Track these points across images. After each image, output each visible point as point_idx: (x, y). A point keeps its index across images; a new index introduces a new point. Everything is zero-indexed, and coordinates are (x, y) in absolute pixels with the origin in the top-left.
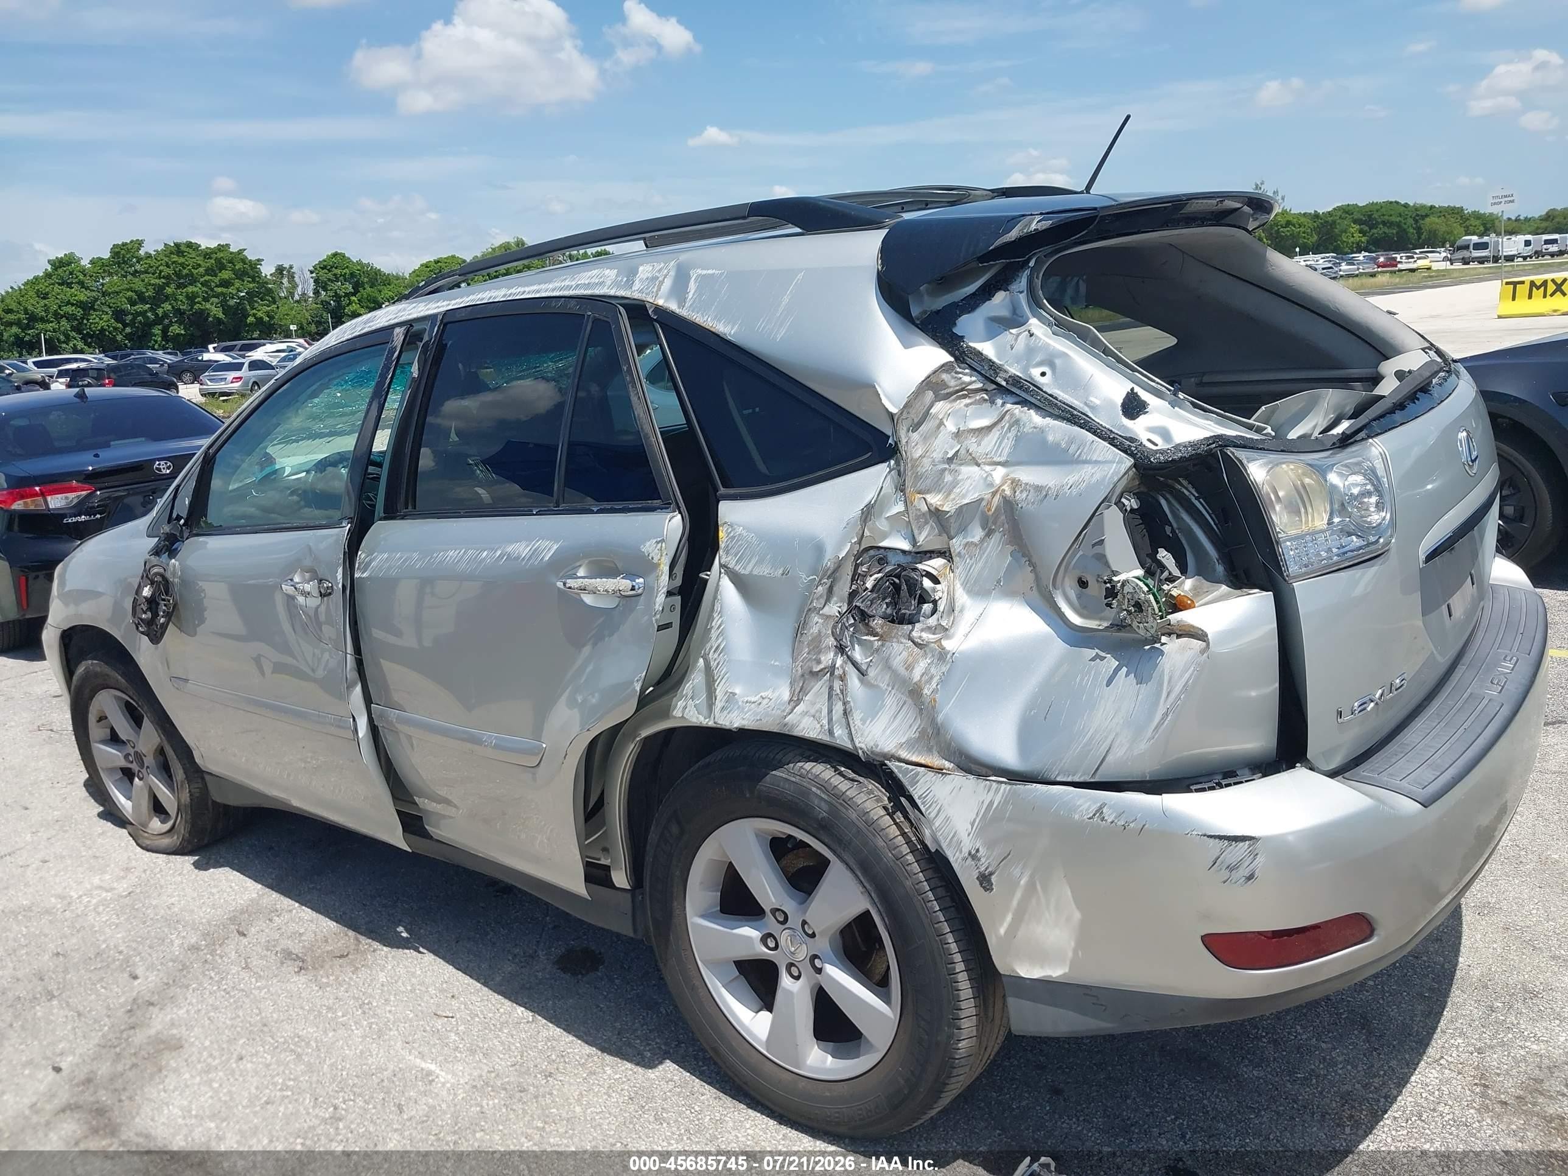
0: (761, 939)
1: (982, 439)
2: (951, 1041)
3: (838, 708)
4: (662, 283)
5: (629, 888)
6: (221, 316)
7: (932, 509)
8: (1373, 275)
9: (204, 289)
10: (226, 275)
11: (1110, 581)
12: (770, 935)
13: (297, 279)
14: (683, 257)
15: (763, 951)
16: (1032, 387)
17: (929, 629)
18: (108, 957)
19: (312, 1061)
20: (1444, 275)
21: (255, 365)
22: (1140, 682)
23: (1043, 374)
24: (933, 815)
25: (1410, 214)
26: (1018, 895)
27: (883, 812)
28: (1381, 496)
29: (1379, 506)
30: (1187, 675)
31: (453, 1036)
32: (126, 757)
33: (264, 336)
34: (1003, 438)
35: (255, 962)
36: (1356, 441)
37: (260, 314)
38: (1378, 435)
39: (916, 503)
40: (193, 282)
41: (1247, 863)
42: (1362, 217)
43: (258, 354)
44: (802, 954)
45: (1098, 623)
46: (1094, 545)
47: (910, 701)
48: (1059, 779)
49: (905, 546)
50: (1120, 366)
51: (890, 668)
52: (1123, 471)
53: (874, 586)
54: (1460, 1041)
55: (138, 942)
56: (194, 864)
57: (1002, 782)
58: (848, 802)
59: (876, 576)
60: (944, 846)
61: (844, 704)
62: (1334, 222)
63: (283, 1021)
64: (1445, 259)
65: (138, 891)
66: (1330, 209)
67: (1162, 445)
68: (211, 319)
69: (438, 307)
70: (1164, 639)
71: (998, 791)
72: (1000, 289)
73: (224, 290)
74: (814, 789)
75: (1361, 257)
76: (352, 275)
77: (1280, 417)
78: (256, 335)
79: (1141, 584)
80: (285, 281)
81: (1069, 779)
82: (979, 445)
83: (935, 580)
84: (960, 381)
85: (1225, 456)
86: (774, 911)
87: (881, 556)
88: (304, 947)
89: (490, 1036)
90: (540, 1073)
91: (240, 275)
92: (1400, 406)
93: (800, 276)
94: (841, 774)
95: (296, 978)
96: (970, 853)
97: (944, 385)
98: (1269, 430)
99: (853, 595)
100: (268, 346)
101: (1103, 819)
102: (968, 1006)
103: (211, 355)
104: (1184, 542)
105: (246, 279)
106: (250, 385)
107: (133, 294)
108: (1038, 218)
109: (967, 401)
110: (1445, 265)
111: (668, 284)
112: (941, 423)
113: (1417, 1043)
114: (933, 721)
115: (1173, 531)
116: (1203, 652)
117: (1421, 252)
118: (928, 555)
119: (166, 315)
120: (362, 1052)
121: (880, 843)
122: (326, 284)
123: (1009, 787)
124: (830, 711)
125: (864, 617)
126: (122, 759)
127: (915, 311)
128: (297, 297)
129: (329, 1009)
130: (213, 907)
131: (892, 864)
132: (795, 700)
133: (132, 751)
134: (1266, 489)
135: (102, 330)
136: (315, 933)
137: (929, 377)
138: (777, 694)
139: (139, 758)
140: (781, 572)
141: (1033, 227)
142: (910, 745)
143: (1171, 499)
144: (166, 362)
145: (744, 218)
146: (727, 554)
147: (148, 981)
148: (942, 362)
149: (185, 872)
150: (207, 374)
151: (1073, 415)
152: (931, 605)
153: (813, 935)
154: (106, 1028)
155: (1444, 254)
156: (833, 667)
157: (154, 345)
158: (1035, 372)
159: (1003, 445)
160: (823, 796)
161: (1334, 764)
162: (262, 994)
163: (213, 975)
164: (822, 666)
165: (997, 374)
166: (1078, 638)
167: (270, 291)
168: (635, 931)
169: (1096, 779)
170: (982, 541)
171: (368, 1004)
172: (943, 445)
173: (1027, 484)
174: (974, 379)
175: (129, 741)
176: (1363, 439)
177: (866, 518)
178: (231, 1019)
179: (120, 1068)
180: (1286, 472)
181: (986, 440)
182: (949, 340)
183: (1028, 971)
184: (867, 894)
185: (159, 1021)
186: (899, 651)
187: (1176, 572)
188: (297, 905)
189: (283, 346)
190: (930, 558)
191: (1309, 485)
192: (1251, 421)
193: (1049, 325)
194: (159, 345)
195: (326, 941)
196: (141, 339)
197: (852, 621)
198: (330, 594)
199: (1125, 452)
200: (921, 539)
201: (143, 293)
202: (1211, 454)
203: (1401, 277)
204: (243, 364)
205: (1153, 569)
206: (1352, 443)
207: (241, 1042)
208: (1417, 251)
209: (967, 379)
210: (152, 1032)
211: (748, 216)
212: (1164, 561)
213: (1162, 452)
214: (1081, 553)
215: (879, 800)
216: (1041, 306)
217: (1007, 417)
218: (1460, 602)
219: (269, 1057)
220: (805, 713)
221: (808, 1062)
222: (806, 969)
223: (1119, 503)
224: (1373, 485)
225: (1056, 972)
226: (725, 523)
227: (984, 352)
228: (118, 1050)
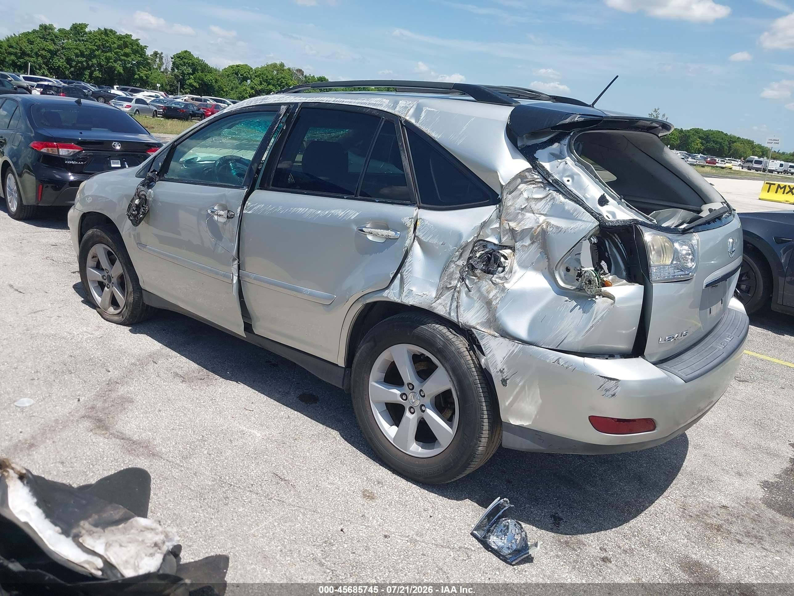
0: (400, 395)
1: (538, 203)
2: (476, 445)
3: (455, 304)
4: (409, 110)
5: (344, 367)
6: (122, 71)
7: (511, 228)
8: (703, 166)
9: (115, 56)
10: (127, 50)
11: (581, 270)
12: (404, 394)
13: (164, 60)
14: (421, 101)
15: (400, 400)
16: (563, 185)
17: (500, 278)
18: (95, 361)
19: (191, 417)
20: (737, 173)
21: (138, 101)
22: (584, 313)
23: (568, 181)
24: (488, 352)
25: (727, 139)
26: (517, 389)
27: (465, 350)
28: (694, 256)
29: (692, 260)
30: (603, 313)
31: (253, 418)
32: (103, 277)
33: (142, 87)
34: (546, 204)
35: (162, 374)
36: (688, 233)
37: (142, 75)
38: (697, 232)
39: (504, 224)
40: (110, 51)
41: (613, 389)
42: (703, 136)
43: (140, 96)
44: (418, 403)
45: (571, 286)
46: (576, 255)
47: (485, 306)
48: (542, 346)
49: (496, 242)
50: (601, 184)
51: (480, 291)
52: (594, 227)
53: (480, 256)
54: (677, 492)
55: (108, 358)
56: (129, 330)
57: (520, 343)
58: (452, 343)
59: (481, 252)
60: (490, 365)
61: (457, 303)
62: (689, 136)
63: (177, 400)
64: (740, 165)
65: (105, 336)
66: (689, 129)
67: (611, 219)
68: (116, 72)
69: (301, 100)
70: (597, 297)
71: (518, 347)
72: (556, 142)
73: (125, 58)
74: (438, 335)
75: (699, 156)
76: (193, 64)
77: (660, 217)
78: (138, 85)
79: (593, 273)
80: (158, 60)
81: (547, 347)
82: (536, 205)
83: (506, 258)
84: (532, 177)
85: (636, 228)
86: (409, 384)
87: (484, 244)
88: (183, 372)
89: (269, 420)
90: (292, 438)
91: (135, 52)
92: (708, 222)
93: (472, 119)
94: (450, 331)
95: (181, 384)
96: (500, 370)
97: (526, 177)
98: (655, 221)
99: (470, 258)
100: (145, 92)
101: (558, 363)
102: (485, 433)
103: (115, 91)
104: (612, 260)
105: (138, 55)
106: (135, 111)
107: (78, 51)
108: (579, 116)
109: (534, 186)
110: (739, 169)
111: (412, 111)
112: (522, 193)
113: (659, 489)
114: (494, 316)
115: (608, 255)
116: (612, 304)
117: (728, 160)
118: (505, 247)
119: (93, 65)
120: (213, 418)
121: (462, 361)
122: (179, 66)
123: (522, 346)
124: (451, 305)
125: (472, 268)
126: (101, 277)
127: (519, 144)
128: (162, 70)
129: (197, 399)
130: (140, 349)
131: (466, 370)
132: (437, 298)
133: (106, 275)
134: (649, 244)
135: (59, 67)
136: (188, 368)
137: (520, 173)
138: (430, 294)
139: (110, 278)
140: (441, 243)
141: (576, 119)
142: (482, 324)
143: (610, 242)
144: (91, 90)
145: (450, 89)
146: (419, 232)
147: (115, 374)
148: (527, 168)
149: (125, 333)
150: (113, 100)
151: (578, 200)
152: (502, 268)
153: (424, 396)
154: (98, 389)
155: (739, 163)
156: (456, 287)
157: (84, 80)
158: (565, 180)
159: (546, 207)
160: (442, 339)
161: (654, 360)
162: (167, 388)
163: (144, 376)
164: (451, 286)
165: (549, 177)
166: (561, 291)
167: (149, 64)
168: (343, 385)
169: (558, 348)
170: (529, 245)
171: (214, 400)
172: (521, 202)
173: (553, 225)
174: (539, 177)
175: (106, 269)
176: (691, 232)
177: (482, 227)
178: (154, 395)
179: (106, 405)
180: (659, 239)
181: (539, 203)
182: (532, 159)
183: (514, 422)
184: (452, 382)
185: (122, 390)
186: (485, 285)
187: (607, 271)
188: (179, 355)
189: (153, 94)
190: (505, 249)
191: (667, 246)
192: (648, 216)
193: (574, 161)
194: (87, 80)
195: (194, 372)
196: (78, 75)
197: (467, 269)
198: (232, 218)
199: (596, 219)
200: (503, 240)
201: (83, 52)
202: (630, 226)
203: (717, 170)
204: (133, 99)
205: (598, 268)
206: (687, 233)
207: (159, 404)
208: (727, 159)
209: (536, 177)
210: (120, 394)
211: (453, 89)
212: (603, 266)
213: (612, 222)
214: (570, 257)
215: (464, 345)
216: (573, 153)
217: (550, 196)
218: (716, 309)
219: (172, 412)
220: (440, 304)
221: (411, 449)
222: (418, 410)
223: (589, 239)
224: (691, 251)
225: (525, 423)
226: (421, 218)
227: (545, 167)
228: (105, 398)
